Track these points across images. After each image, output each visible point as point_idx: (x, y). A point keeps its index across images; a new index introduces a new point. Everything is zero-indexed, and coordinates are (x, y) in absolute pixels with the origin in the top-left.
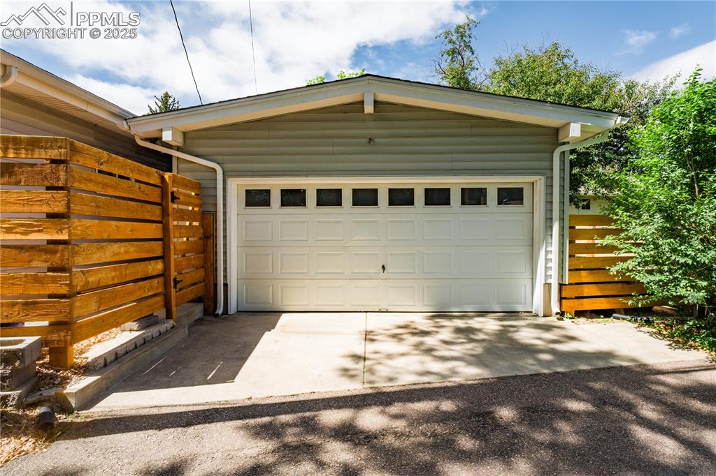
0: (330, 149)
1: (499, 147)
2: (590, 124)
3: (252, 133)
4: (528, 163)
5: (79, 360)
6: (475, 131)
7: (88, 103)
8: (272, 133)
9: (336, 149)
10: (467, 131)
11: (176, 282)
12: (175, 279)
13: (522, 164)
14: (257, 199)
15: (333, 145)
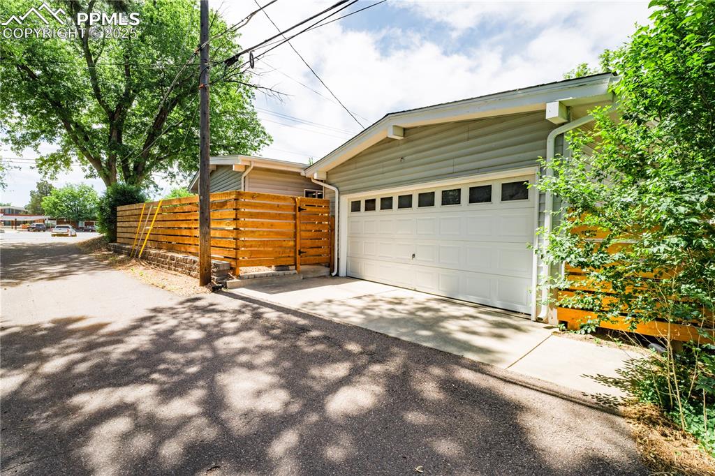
0: (381, 170)
1: (493, 145)
2: (571, 98)
3: (347, 168)
4: (521, 155)
5: (241, 274)
6: (472, 134)
7: (288, 167)
8: (358, 165)
9: (385, 169)
10: (465, 135)
11: (300, 252)
12: (299, 251)
13: (515, 157)
14: (356, 207)
15: (383, 167)
